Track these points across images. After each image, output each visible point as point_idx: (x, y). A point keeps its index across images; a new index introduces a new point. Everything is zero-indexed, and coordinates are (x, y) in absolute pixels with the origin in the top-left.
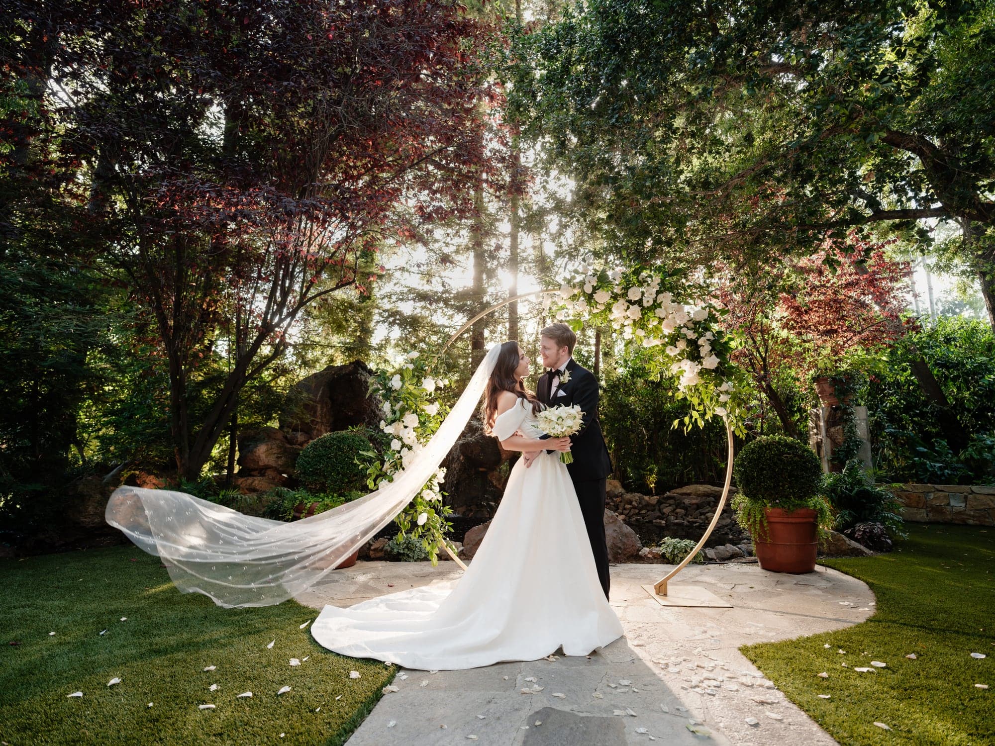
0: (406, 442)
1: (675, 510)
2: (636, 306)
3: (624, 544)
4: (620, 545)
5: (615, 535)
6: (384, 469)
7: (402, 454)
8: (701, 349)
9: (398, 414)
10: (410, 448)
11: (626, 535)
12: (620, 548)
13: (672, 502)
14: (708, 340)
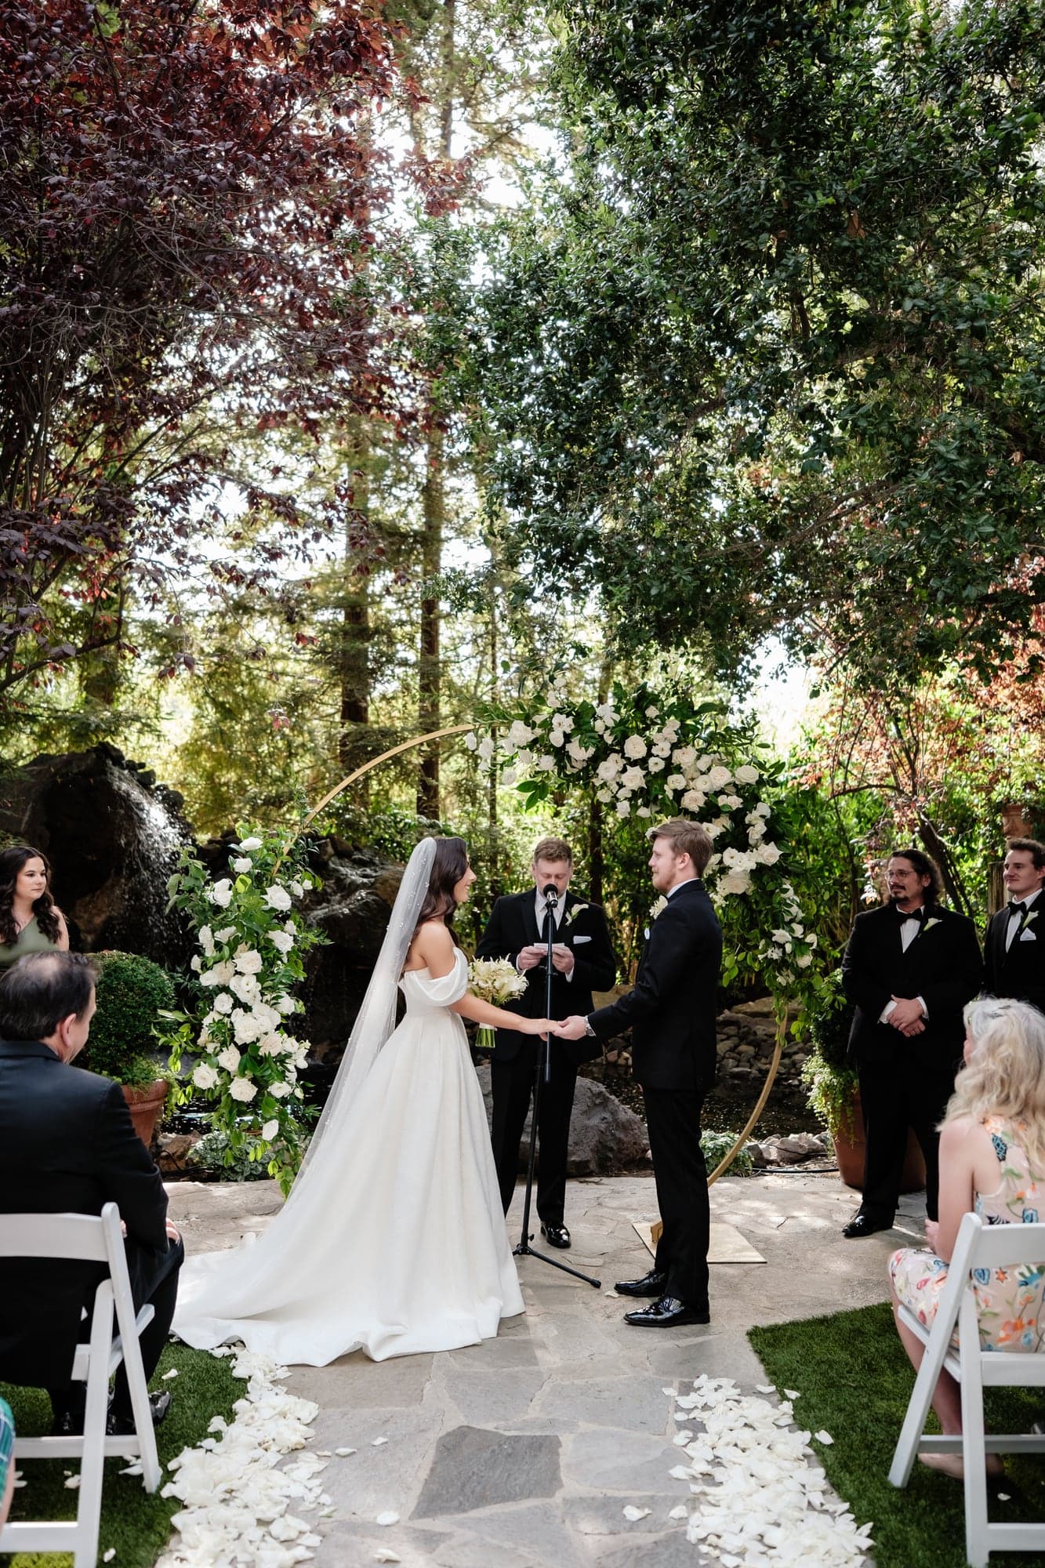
0: (243, 997)
1: (736, 1047)
2: (638, 768)
3: (620, 1141)
4: (612, 1145)
5: (603, 1126)
6: (201, 1041)
7: (233, 1019)
8: (750, 830)
9: (226, 950)
10: (247, 1008)
11: (626, 1127)
12: (611, 1149)
13: (732, 1030)
14: (763, 817)
